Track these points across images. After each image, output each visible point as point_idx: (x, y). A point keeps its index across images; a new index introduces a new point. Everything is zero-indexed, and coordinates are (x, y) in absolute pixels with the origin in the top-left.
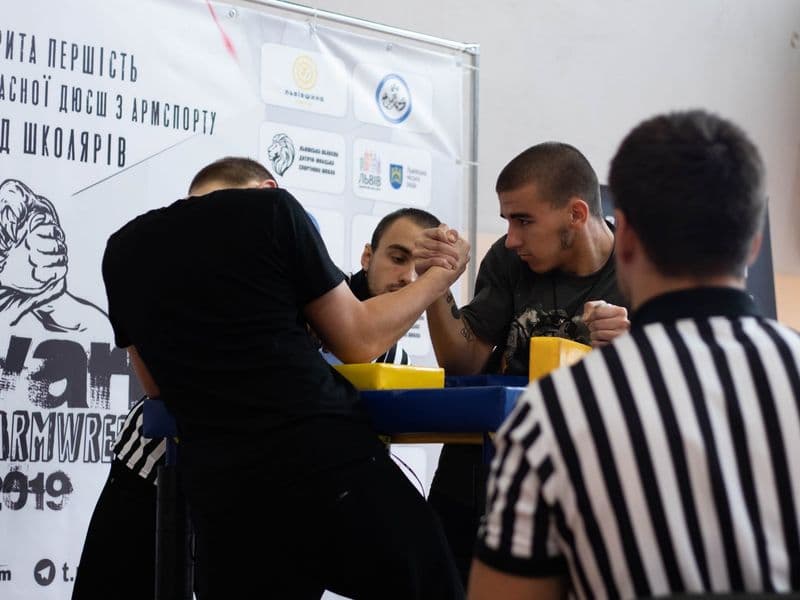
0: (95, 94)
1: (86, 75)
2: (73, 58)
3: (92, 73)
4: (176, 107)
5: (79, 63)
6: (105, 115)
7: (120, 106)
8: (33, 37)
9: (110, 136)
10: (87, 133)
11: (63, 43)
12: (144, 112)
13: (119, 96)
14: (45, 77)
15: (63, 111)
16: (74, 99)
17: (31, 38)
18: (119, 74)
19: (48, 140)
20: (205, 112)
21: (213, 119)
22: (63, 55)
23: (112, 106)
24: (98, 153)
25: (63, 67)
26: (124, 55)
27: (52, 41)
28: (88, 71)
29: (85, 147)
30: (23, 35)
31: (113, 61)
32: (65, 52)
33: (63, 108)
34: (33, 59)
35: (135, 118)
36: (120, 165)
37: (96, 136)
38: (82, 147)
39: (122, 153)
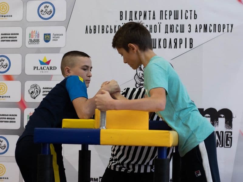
0: (179, 26)
1: (175, 20)
2: (170, 15)
3: (178, 19)
4: (215, 25)
5: (172, 17)
6: (184, 32)
7: (190, 28)
8: (154, 11)
9: (186, 39)
10: (176, 39)
11: (166, 11)
12: (200, 29)
13: (190, 25)
14: (159, 23)
15: (167, 33)
16: (171, 29)
17: (153, 12)
18: (189, 17)
19: (161, 43)
20: (228, 25)
21: (232, 27)
22: (166, 15)
23: (186, 29)
24: (181, 45)
25: (166, 19)
26: (191, 11)
27: (162, 11)
28: (176, 18)
29: (176, 44)
30: (150, 11)
31: (187, 13)
32: (166, 14)
33: (167, 32)
34: (154, 18)
35: (196, 31)
36: (190, 48)
37: (180, 39)
38: (174, 44)
39: (191, 44)
